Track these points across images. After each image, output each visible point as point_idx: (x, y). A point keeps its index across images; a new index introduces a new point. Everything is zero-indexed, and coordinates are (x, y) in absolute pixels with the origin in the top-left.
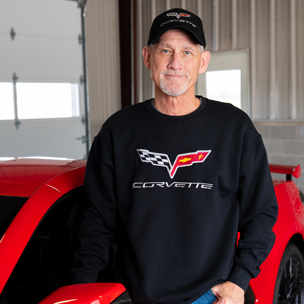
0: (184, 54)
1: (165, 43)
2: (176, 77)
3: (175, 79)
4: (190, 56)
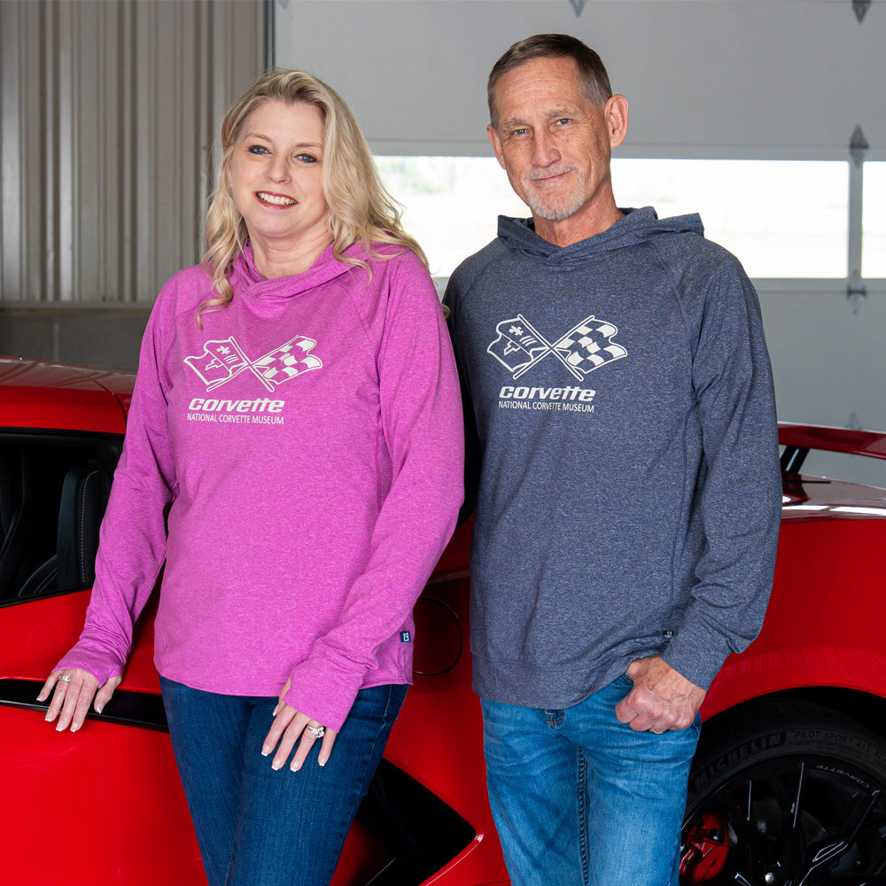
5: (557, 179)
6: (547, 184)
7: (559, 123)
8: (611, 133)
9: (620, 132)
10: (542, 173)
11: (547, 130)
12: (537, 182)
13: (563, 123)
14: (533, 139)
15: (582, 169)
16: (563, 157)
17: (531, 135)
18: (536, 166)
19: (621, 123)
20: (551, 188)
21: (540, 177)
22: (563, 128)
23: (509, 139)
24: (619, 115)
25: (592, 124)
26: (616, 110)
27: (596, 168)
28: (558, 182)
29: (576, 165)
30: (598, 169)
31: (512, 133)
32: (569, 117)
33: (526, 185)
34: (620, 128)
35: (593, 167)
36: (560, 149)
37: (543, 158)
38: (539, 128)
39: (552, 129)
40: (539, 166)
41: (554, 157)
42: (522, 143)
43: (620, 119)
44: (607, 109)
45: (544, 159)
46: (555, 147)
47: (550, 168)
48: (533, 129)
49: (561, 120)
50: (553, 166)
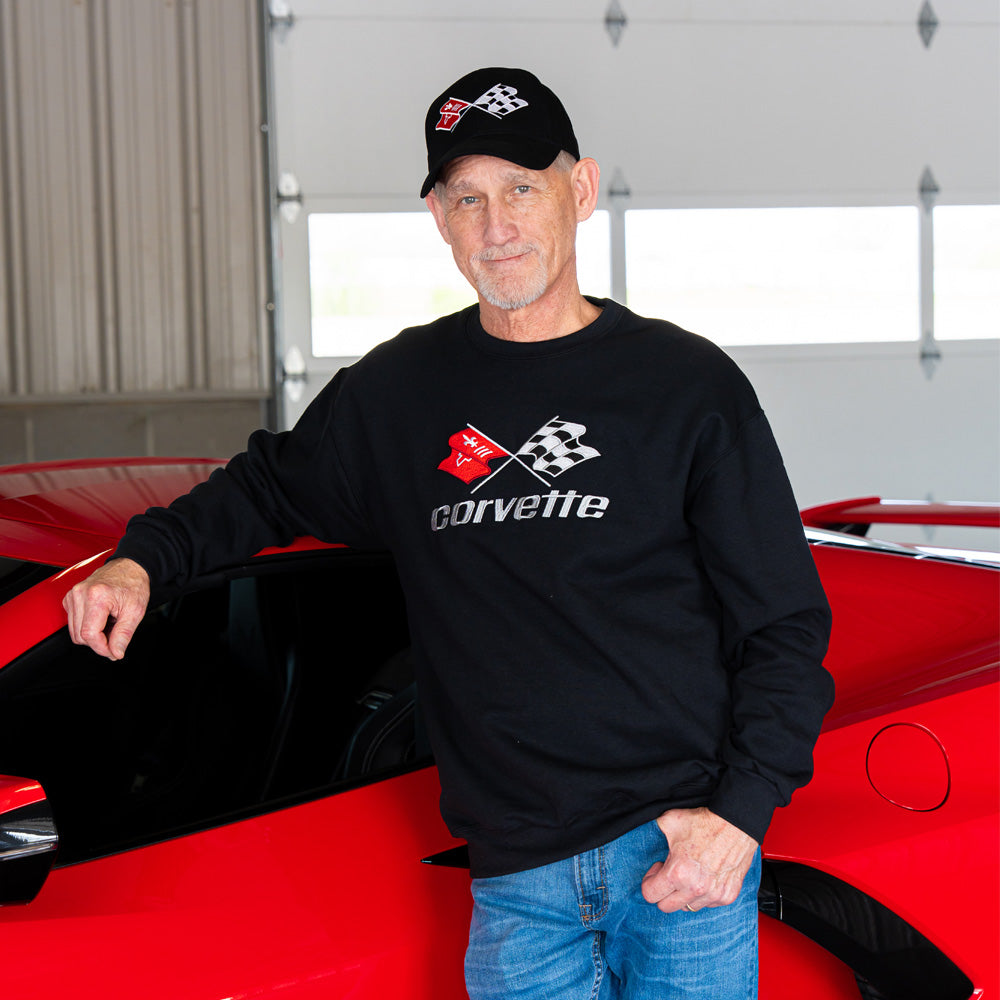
0: (514, 195)
1: (457, 183)
2: (508, 262)
3: (508, 268)
4: (531, 196)
5: (513, 261)
6: (501, 267)
7: (517, 191)
8: (577, 204)
9: (589, 204)
10: (496, 253)
11: (502, 199)
12: (489, 263)
13: (523, 191)
14: (486, 210)
15: (544, 251)
16: (523, 236)
17: (483, 205)
18: (488, 244)
19: (590, 192)
20: (505, 271)
21: (493, 259)
22: (521, 197)
23: (456, 208)
24: (589, 183)
25: (557, 195)
26: (584, 177)
27: (561, 250)
28: (515, 265)
29: (537, 245)
30: (562, 249)
31: (460, 202)
32: (529, 184)
33: (476, 266)
34: (589, 198)
35: (557, 248)
36: (518, 224)
37: (498, 234)
38: (492, 196)
39: (508, 198)
40: (493, 244)
41: (511, 234)
42: (472, 213)
43: (589, 188)
44: (574, 175)
45: (500, 237)
46: (512, 221)
47: (505, 248)
48: (485, 197)
49: (520, 187)
50: (509, 246)
